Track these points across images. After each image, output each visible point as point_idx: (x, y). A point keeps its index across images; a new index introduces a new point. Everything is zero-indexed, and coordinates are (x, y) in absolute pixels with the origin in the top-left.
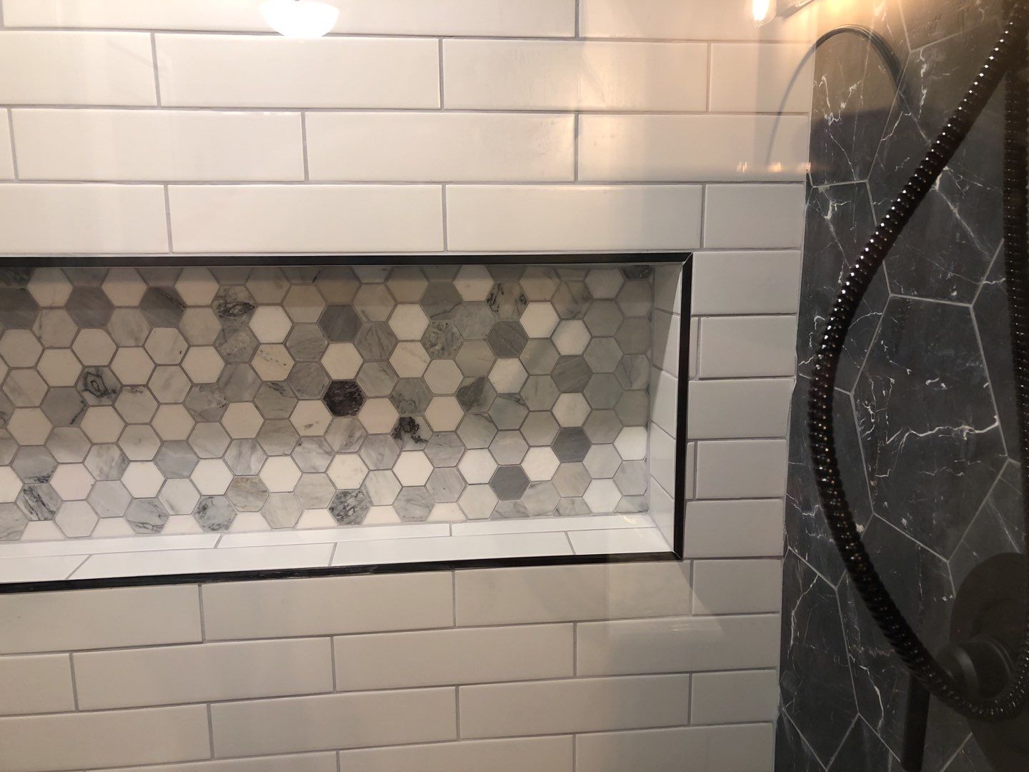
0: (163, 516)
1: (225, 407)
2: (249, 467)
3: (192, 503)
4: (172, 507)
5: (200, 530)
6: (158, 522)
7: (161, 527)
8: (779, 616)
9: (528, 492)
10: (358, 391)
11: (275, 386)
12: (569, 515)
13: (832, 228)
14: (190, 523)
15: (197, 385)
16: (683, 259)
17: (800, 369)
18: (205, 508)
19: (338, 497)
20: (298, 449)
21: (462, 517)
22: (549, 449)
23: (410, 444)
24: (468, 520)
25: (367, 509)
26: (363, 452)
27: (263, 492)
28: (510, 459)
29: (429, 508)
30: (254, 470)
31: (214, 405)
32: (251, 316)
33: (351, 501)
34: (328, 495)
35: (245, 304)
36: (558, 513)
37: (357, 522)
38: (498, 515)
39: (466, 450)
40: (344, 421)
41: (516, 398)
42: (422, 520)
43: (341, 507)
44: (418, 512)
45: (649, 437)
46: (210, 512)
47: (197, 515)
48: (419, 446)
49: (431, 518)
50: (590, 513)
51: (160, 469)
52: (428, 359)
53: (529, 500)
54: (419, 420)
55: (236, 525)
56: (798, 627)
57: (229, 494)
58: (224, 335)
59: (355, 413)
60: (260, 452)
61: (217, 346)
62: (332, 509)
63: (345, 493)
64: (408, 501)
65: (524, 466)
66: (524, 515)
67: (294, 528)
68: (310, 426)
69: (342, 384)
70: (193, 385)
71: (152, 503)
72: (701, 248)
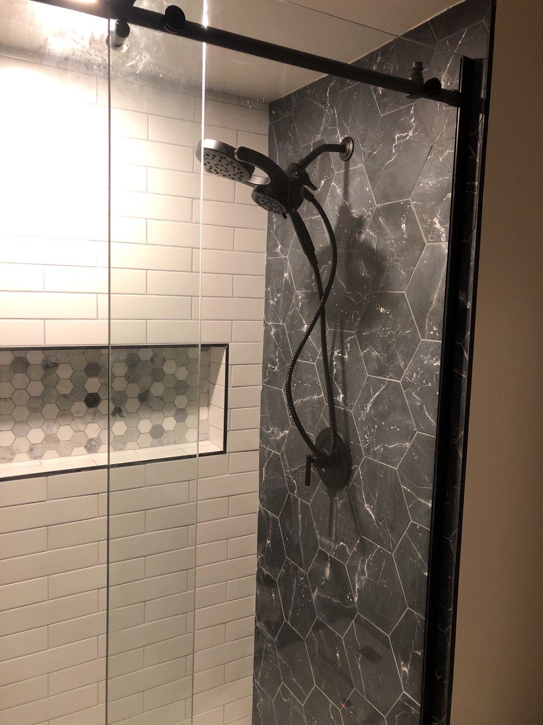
0: (13, 454)
1: (43, 406)
2: (52, 431)
3: (27, 447)
4: (18, 450)
5: (29, 459)
6: (11, 457)
7: (12, 459)
8: (258, 472)
9: (164, 435)
10: (99, 397)
11: (65, 396)
12: (180, 444)
13: (274, 337)
14: (25, 456)
15: (32, 397)
16: (226, 346)
17: (264, 382)
18: (32, 450)
19: (88, 442)
20: (73, 422)
21: (138, 447)
22: (173, 417)
23: (119, 418)
24: (141, 448)
25: (100, 446)
26: (99, 422)
27: (57, 441)
28: (158, 423)
29: (125, 444)
30: (54, 433)
31: (39, 405)
32: (57, 367)
33: (93, 443)
34: (85, 441)
35: (55, 363)
36: (175, 443)
37: (96, 451)
38: (152, 446)
39: (141, 419)
40: (92, 410)
41: (161, 398)
42: (122, 449)
43: (89, 446)
44: (120, 446)
45: (209, 410)
46: (34, 451)
47: (29, 453)
48: (122, 419)
49: (126, 448)
50: (187, 442)
51: (14, 434)
52: (127, 383)
53: (164, 438)
54: (122, 408)
55: (45, 456)
56: (266, 473)
57: (43, 443)
58: (45, 376)
59: (96, 406)
60: (57, 424)
61: (42, 380)
62: (86, 447)
63: (91, 440)
64: (117, 442)
65: (163, 425)
66: (163, 445)
67: (69, 456)
68: (79, 412)
69: (92, 394)
70: (31, 397)
71: (9, 448)
72: (231, 342)
